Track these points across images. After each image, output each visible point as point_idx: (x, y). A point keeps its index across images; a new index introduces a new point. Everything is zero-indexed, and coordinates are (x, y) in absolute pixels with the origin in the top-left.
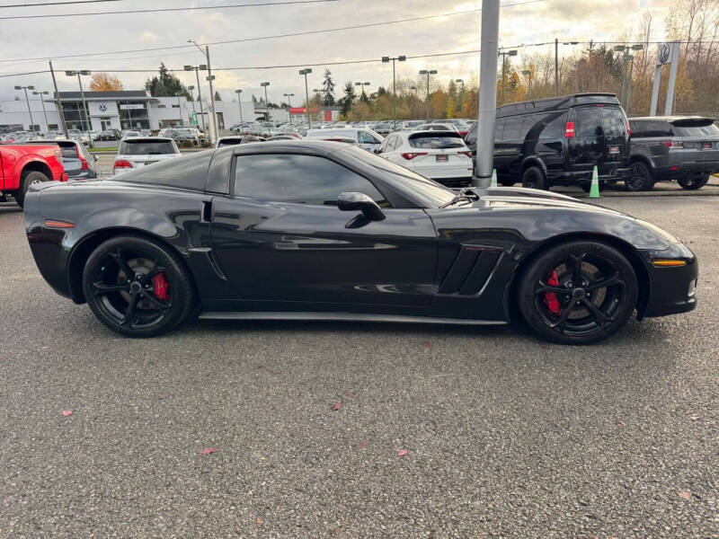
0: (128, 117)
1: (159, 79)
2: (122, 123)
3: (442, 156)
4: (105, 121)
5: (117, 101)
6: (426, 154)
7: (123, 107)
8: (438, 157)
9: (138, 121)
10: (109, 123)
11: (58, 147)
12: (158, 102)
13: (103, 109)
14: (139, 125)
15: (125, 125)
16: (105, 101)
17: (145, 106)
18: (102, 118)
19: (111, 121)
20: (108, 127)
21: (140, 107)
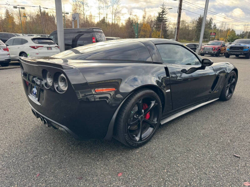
3: (49, 47)
6: (43, 46)
8: (48, 48)
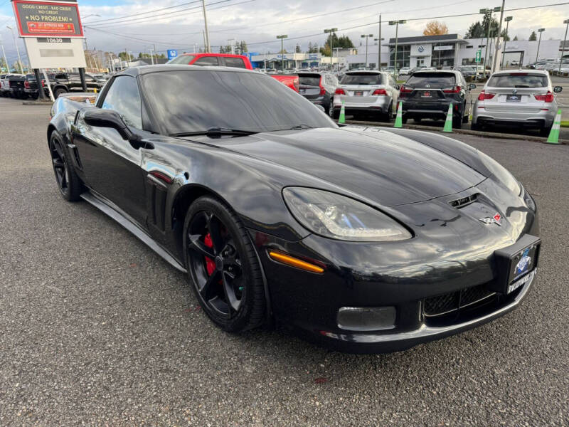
0: (438, 57)
1: (481, 23)
2: (433, 61)
4: (420, 59)
5: (433, 43)
7: (436, 48)
9: (445, 60)
10: (422, 62)
11: (298, 76)
12: (467, 43)
13: (421, 50)
14: (445, 63)
15: (435, 63)
16: (425, 44)
17: (454, 47)
18: (418, 58)
19: (425, 60)
20: (421, 65)
21: (450, 48)
